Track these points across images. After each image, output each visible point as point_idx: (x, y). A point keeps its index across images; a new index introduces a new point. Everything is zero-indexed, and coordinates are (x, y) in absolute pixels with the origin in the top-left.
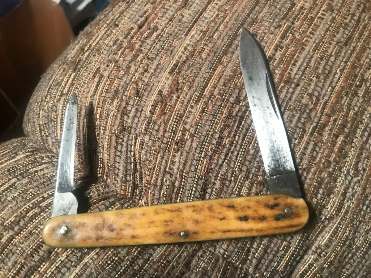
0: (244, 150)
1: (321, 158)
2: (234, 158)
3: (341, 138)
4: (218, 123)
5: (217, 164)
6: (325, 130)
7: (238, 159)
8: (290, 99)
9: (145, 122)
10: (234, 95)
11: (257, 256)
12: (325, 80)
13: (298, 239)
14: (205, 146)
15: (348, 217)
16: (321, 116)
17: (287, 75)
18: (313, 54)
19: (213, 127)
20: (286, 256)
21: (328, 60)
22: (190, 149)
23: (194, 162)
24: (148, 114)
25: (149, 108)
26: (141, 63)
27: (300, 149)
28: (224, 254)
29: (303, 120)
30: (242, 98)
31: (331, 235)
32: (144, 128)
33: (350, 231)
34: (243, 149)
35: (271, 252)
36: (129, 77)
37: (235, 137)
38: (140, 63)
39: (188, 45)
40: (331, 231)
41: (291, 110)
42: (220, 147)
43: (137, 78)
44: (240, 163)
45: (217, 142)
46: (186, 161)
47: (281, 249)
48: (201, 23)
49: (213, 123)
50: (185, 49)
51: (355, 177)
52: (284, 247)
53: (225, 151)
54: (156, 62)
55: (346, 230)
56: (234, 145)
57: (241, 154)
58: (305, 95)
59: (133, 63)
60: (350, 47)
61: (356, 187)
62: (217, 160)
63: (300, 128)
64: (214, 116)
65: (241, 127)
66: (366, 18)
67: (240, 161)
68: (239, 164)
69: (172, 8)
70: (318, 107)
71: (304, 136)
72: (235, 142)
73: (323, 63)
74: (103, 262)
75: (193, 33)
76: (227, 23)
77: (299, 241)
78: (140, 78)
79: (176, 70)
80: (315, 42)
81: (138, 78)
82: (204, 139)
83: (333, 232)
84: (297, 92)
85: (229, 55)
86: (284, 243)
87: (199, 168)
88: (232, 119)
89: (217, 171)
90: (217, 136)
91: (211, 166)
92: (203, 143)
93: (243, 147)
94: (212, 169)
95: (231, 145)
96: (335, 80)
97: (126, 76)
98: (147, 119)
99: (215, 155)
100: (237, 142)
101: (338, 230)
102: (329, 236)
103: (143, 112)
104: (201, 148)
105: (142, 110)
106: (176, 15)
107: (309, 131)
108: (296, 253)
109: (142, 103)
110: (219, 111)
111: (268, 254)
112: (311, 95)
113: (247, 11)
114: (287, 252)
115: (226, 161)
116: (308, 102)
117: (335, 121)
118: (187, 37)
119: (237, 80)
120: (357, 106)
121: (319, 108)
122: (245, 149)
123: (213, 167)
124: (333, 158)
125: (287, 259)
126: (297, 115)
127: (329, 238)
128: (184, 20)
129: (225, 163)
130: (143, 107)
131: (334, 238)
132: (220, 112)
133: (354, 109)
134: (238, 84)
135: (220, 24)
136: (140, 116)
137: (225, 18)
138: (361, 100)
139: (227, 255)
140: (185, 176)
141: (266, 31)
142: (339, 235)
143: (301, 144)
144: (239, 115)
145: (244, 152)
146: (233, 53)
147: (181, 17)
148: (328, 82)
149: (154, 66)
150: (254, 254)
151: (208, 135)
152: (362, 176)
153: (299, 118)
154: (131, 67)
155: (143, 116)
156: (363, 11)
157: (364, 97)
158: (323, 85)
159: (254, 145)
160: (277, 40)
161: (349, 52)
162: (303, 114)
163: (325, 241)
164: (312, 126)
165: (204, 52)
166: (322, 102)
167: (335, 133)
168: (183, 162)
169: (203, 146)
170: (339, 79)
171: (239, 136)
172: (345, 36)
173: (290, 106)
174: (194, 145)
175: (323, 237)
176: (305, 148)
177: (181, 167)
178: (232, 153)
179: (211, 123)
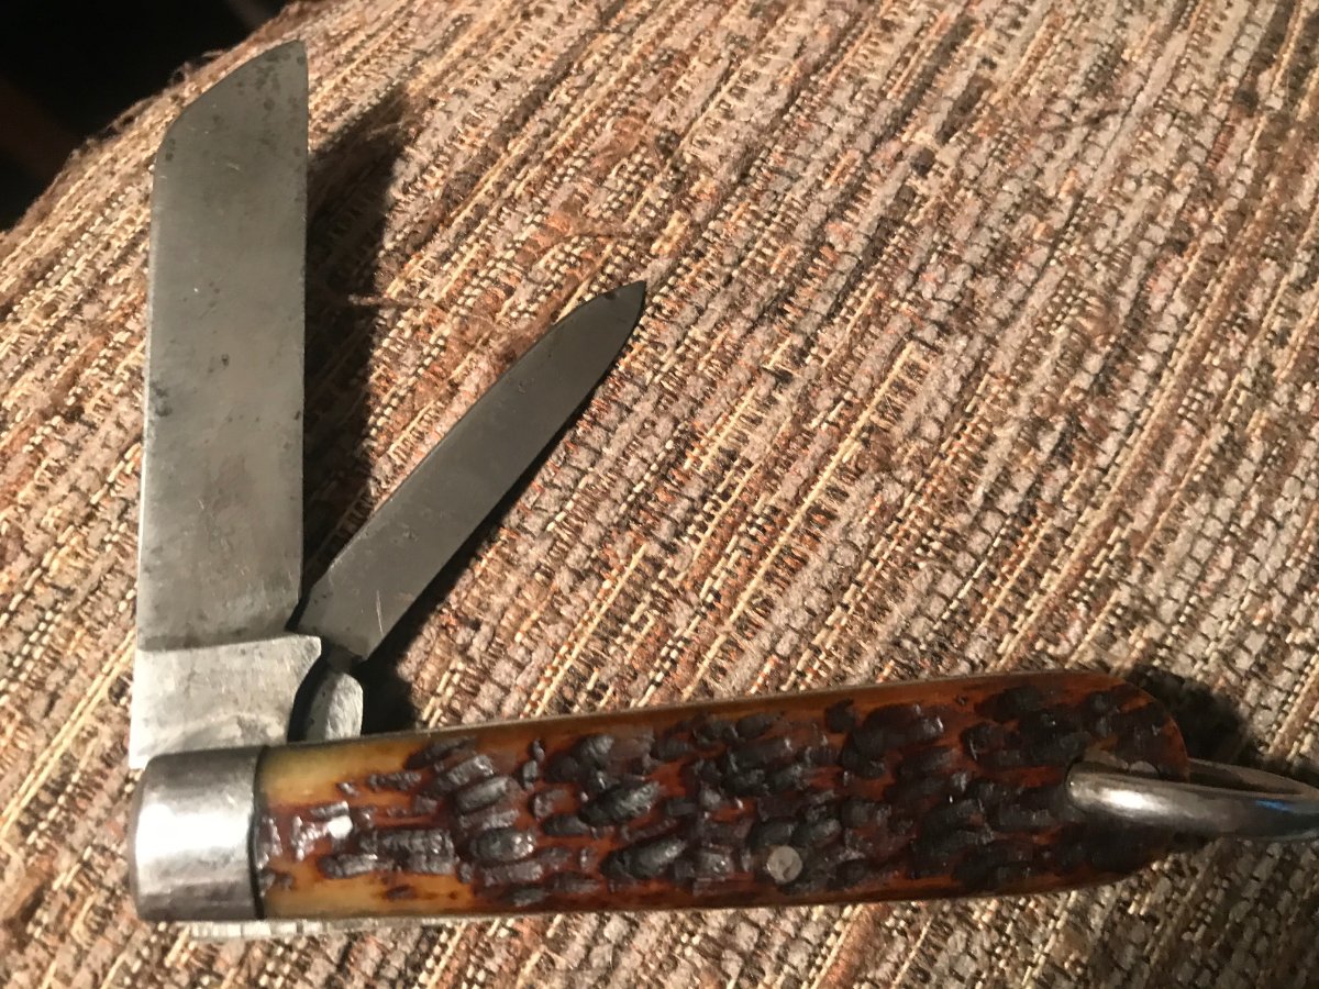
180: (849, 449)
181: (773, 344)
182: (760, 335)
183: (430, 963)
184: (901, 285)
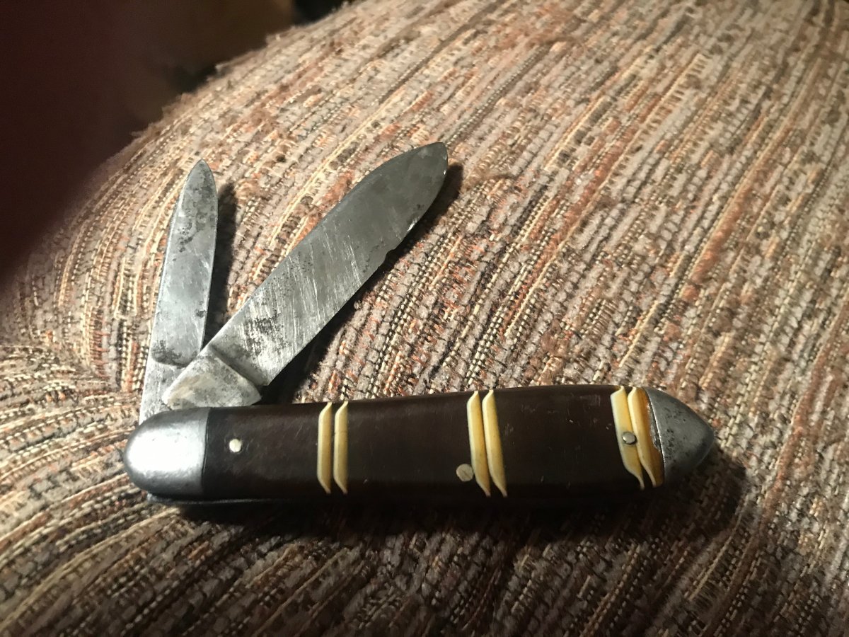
0: (491, 338)
1: (677, 378)
2: (467, 353)
3: (726, 339)
4: (436, 273)
5: (425, 365)
6: (687, 314)
7: (477, 356)
8: (607, 239)
9: (263, 261)
10: (478, 219)
11: (518, 610)
12: (687, 212)
13: (624, 572)
14: (402, 322)
15: (752, 532)
16: (677, 285)
17: (603, 192)
18: (660, 159)
19: (423, 280)
20: (595, 616)
21: (693, 175)
22: (364, 325)
23: (373, 356)
24: (273, 244)
25: (277, 230)
26: (272, 145)
27: (628, 350)
28: (431, 596)
29: (634, 287)
30: (496, 226)
31: (713, 576)
32: (258, 272)
33: (760, 570)
34: (489, 334)
35: (554, 600)
36: (241, 171)
37: (472, 306)
38: (269, 144)
39: (383, 119)
40: (714, 566)
41: (607, 263)
42: (436, 326)
43: (256, 172)
44: (480, 367)
45: (429, 315)
46: (352, 352)
47: (580, 595)
48: (415, 84)
49: (424, 272)
50: (376, 125)
51: (762, 433)
52: (587, 591)
53: (446, 335)
54: (306, 144)
55: (750, 566)
56: (469, 323)
57: (483, 347)
58: (642, 236)
59: (254, 145)
60: (739, 157)
61: (766, 458)
62: (426, 355)
63: (627, 304)
64: (427, 255)
65: (489, 285)
66: (772, 110)
67: (479, 363)
68: (477, 369)
69: (355, 58)
70: (670, 265)
71: (636, 321)
72: (471, 318)
73: (682, 178)
74: (104, 580)
75: (395, 98)
76: (473, 87)
77: (628, 578)
78: (265, 173)
79: (348, 160)
80: (662, 138)
81: (260, 172)
82: (401, 303)
83: (716, 568)
84: (623, 227)
85: (472, 141)
86: (589, 578)
87: (382, 370)
88: (468, 267)
89: (425, 382)
90: (430, 300)
91: (411, 369)
92: (396, 313)
93: (489, 331)
94: (413, 376)
95: (462, 324)
96: (709, 215)
97: (234, 167)
98: (269, 254)
99: (423, 343)
100: (476, 318)
101: (729, 563)
102: (706, 577)
103: (261, 239)
104: (391, 323)
105: (259, 235)
106: (362, 69)
107: (648, 312)
108: (620, 612)
109: (262, 218)
110: (440, 247)
111: (546, 604)
112: (655, 237)
113: (516, 70)
114: (596, 607)
115: (448, 359)
116: (648, 251)
117: (710, 299)
118: (382, 105)
119: (487, 190)
120: (760, 276)
121: (674, 267)
122: (495, 336)
123: (415, 370)
124: (708, 380)
125: (597, 626)
126: (622, 276)
127: (707, 583)
128: (379, 77)
129: (444, 364)
130: (261, 228)
131: (721, 584)
132: (442, 250)
133: (753, 282)
134: (488, 197)
135: (458, 88)
136: (253, 247)
137: (468, 78)
138: (769, 264)
139: (438, 599)
140: (346, 387)
141: (557, 106)
142: (733, 577)
143: (631, 338)
144: (486, 259)
145: (492, 342)
146: (481, 139)
147: (372, 73)
148: (694, 216)
149: (301, 151)
150: (509, 605)
151: (411, 296)
152: (782, 433)
153: (626, 283)
154: (247, 152)
155: (259, 245)
156: (767, 95)
157: (775, 258)
158: (683, 220)
159: (517, 329)
160: (581, 124)
161: (738, 165)
162: (636, 273)
163: (697, 591)
164: (656, 302)
165: (418, 133)
166: (680, 256)
167: (711, 325)
168: (346, 352)
169: (396, 320)
170: (718, 214)
171: (482, 306)
172: (728, 135)
173: (606, 254)
174: (376, 316)
175: (692, 580)
176: (640, 350)
177: (340, 365)
178: (464, 340)
179: (419, 270)
180: (682, 80)
181: (645, 47)
182: (639, 44)
183: (527, 222)
184: (691, 38)
